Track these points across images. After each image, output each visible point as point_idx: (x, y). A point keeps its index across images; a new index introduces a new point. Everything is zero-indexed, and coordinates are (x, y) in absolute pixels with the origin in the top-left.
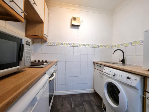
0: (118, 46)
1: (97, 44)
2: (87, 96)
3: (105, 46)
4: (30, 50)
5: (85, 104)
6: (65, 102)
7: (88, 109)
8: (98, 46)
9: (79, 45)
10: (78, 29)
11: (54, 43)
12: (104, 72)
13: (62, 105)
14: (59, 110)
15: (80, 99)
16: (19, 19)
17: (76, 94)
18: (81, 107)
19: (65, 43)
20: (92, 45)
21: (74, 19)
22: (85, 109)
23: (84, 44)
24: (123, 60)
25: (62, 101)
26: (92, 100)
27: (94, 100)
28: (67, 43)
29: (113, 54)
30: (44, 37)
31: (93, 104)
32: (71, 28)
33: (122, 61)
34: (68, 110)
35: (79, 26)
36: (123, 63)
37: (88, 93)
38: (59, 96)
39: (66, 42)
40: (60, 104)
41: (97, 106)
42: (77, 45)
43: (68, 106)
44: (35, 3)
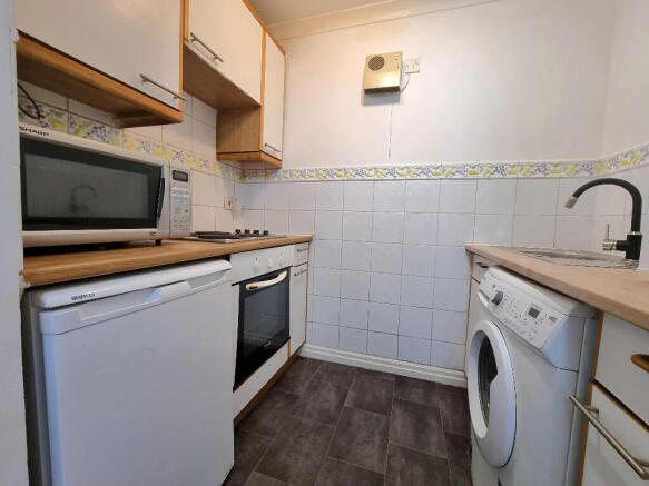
0: (628, 158)
1: (493, 162)
2: (421, 391)
3: (542, 168)
4: (187, 193)
5: (397, 411)
6: (326, 385)
7: (399, 429)
8: (500, 169)
9: (400, 172)
10: (397, 101)
11: (303, 173)
12: (481, 291)
13: (314, 388)
14: (298, 397)
15: (383, 392)
16: (168, 117)
17: (380, 373)
18: (375, 415)
19: (340, 170)
20: (460, 169)
21: (376, 63)
22: (388, 429)
23: (424, 164)
24: (629, 237)
25: (319, 377)
26: (437, 411)
27: (446, 412)
28: (349, 166)
29: (570, 205)
30: (263, 156)
31: (433, 423)
32: (365, 103)
33: (620, 246)
34: (326, 407)
35: (395, 90)
36: (628, 257)
37: (436, 380)
38: (316, 363)
39: (342, 166)
40: (307, 384)
41: (446, 433)
42: (392, 171)
43: (332, 397)
44: (217, 57)
